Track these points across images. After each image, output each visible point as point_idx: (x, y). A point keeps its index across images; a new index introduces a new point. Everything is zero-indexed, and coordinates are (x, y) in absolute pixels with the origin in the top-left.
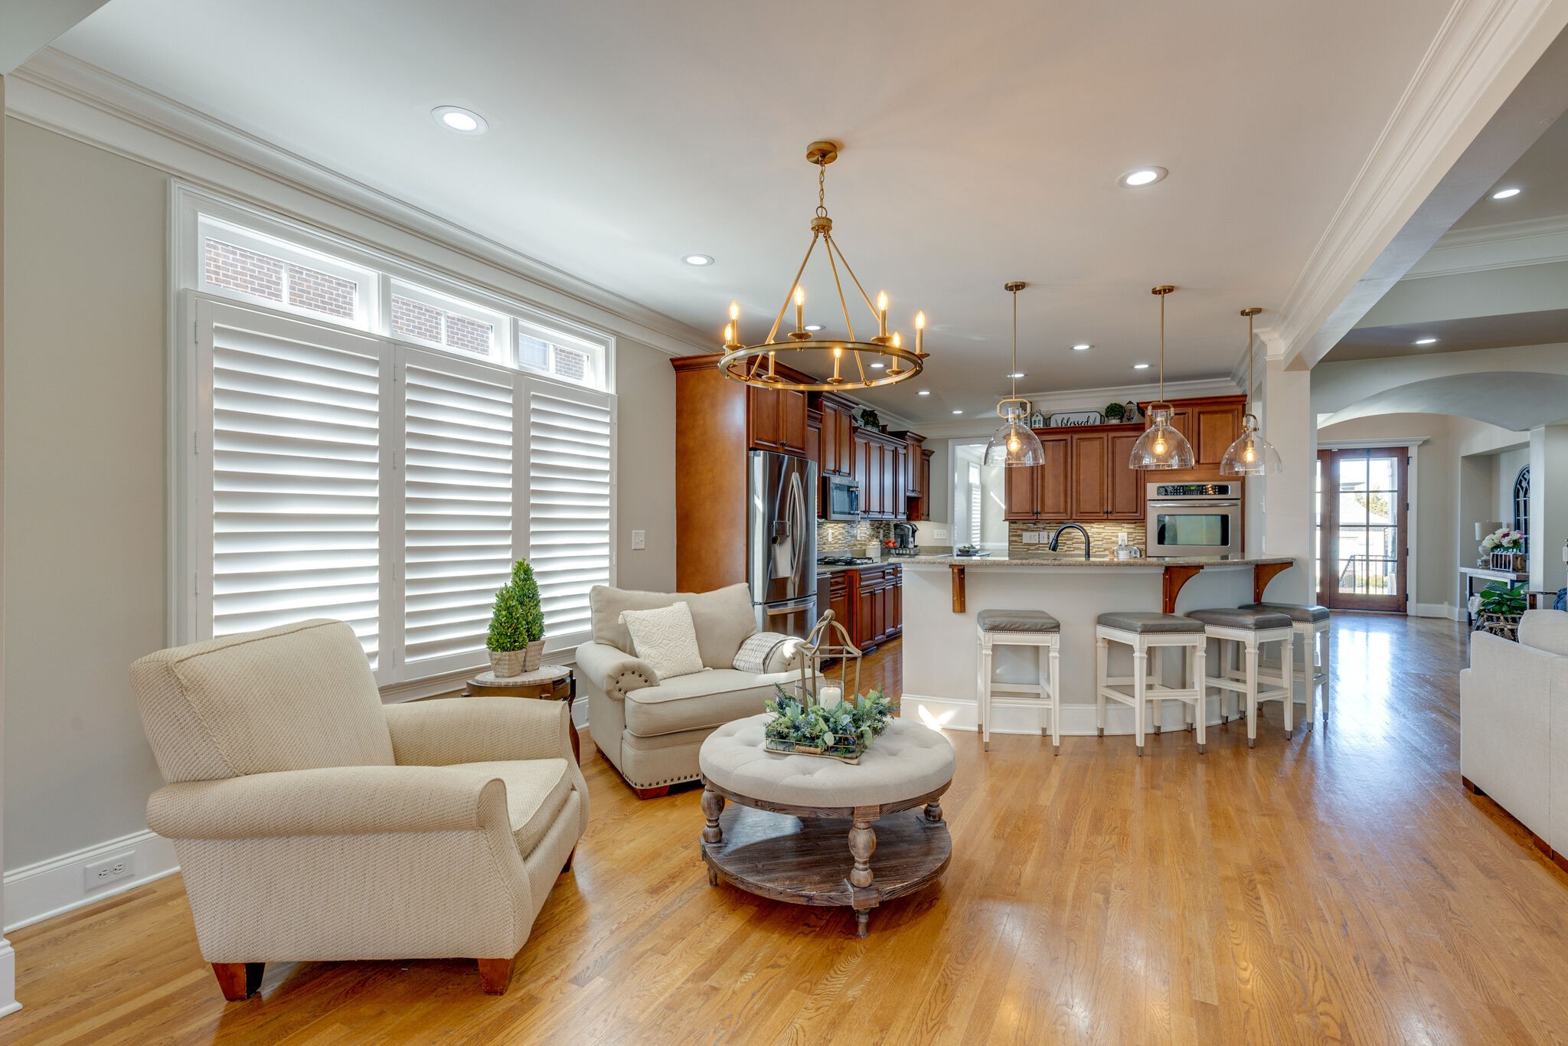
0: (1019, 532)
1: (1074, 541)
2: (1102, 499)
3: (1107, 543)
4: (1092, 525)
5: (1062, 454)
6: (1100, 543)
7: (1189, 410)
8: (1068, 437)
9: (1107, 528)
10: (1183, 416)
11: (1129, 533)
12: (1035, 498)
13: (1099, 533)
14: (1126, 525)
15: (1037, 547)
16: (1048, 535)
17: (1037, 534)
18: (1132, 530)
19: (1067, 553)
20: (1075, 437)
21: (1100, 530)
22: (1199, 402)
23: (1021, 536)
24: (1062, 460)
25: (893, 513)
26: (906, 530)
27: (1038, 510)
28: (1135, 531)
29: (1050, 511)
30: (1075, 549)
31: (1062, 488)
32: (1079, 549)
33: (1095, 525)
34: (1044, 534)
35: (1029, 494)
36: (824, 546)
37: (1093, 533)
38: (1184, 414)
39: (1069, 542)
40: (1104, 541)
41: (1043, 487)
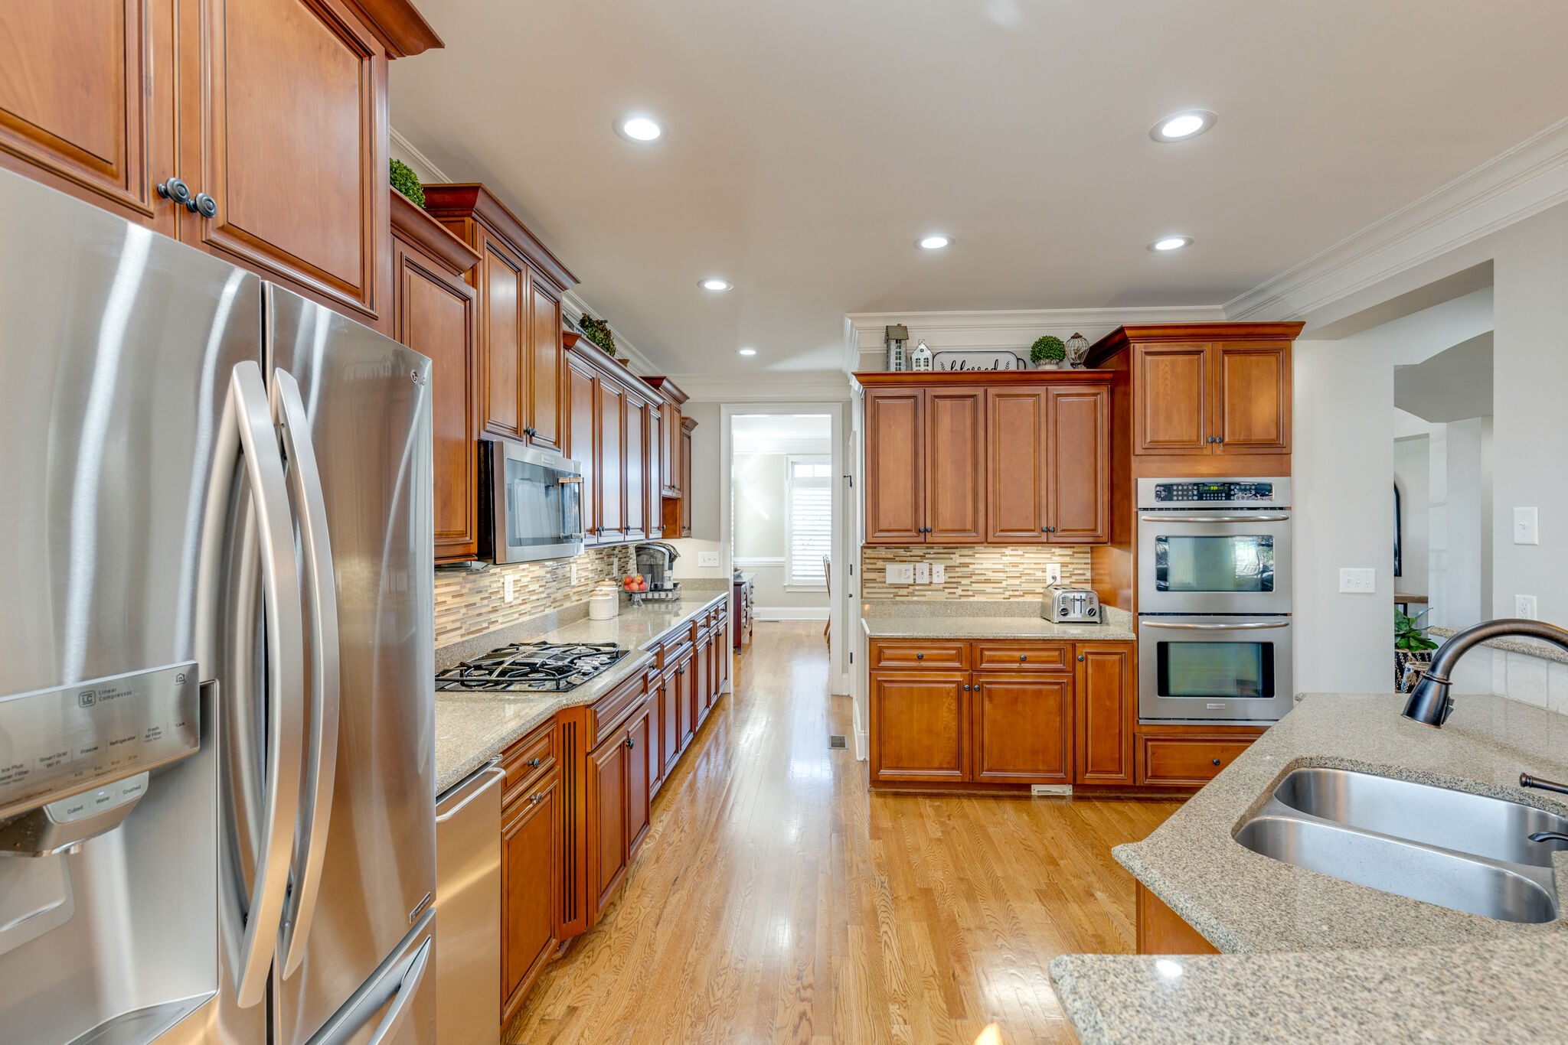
0: (880, 564)
1: (974, 578)
2: (1037, 507)
3: (1028, 581)
4: (1003, 550)
5: (969, 422)
6: (1017, 581)
7: (1207, 346)
8: (979, 391)
9: (1027, 555)
10: (1196, 357)
11: (1064, 565)
12: (921, 504)
13: (1015, 565)
14: (1058, 551)
15: (911, 589)
16: (931, 570)
17: (911, 566)
18: (1067, 559)
19: (963, 600)
20: (992, 391)
21: (1016, 560)
22: (1224, 331)
23: (882, 570)
24: (968, 434)
25: (642, 529)
26: (659, 556)
27: (929, 526)
28: (1071, 561)
29: (949, 527)
30: (976, 592)
31: (969, 485)
32: (983, 592)
33: (1008, 551)
34: (923, 567)
35: (909, 497)
36: (493, 617)
37: (1005, 565)
38: (1198, 353)
39: (964, 581)
40: (1024, 578)
41: (934, 481)
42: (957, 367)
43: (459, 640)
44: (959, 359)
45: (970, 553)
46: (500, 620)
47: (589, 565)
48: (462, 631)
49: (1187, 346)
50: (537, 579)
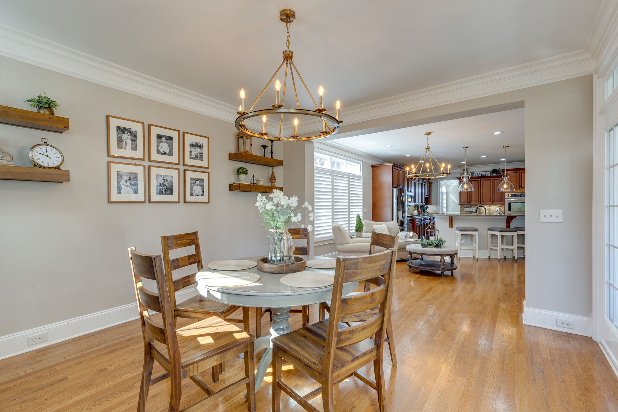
0: (463, 208)
1: (482, 211)
2: (490, 198)
5: (477, 184)
6: (490, 211)
7: (519, 172)
8: (479, 179)
11: (500, 208)
12: (469, 198)
13: (490, 208)
14: (499, 206)
15: (469, 212)
17: (469, 208)
18: (500, 207)
20: (482, 179)
21: (490, 207)
22: (521, 169)
23: (464, 209)
24: (477, 186)
25: (421, 203)
26: (425, 207)
27: (470, 201)
29: (473, 202)
30: (482, 213)
31: (477, 195)
33: (488, 206)
34: (472, 208)
35: (467, 197)
37: (488, 208)
38: (517, 173)
39: (479, 211)
40: (491, 211)
41: (471, 194)
44: (479, 173)
49: (515, 172)
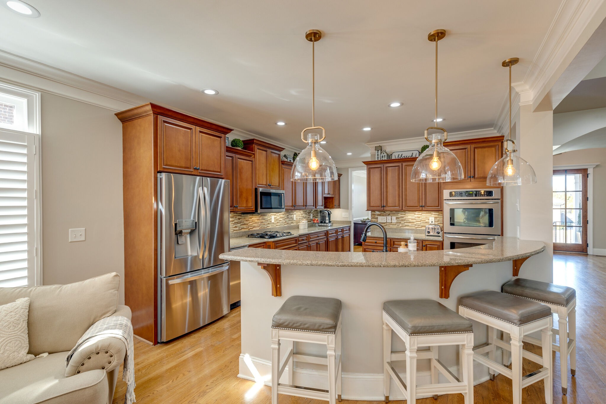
0: (376, 216)
1: (405, 221)
2: (419, 199)
3: (423, 223)
4: (415, 213)
5: (397, 174)
6: (419, 223)
7: (468, 146)
8: (400, 164)
9: (423, 214)
10: (465, 150)
11: (435, 218)
12: (383, 198)
13: (419, 217)
14: (434, 213)
15: (385, 224)
16: (391, 218)
17: (385, 217)
18: (437, 216)
19: (402, 228)
20: (404, 164)
21: (420, 216)
22: (474, 141)
23: (377, 218)
24: (397, 177)
25: (314, 206)
26: (325, 213)
27: (385, 205)
28: (438, 216)
29: (391, 205)
30: (406, 226)
31: (397, 193)
32: (408, 226)
33: (416, 213)
34: (389, 217)
35: (379, 197)
36: (268, 225)
37: (415, 217)
38: (465, 149)
39: (402, 222)
40: (422, 222)
41: (387, 192)
42: (400, 156)
43: (259, 229)
44: (400, 154)
45: (404, 213)
46: (270, 226)
47: (301, 215)
48: (260, 227)
49: (461, 147)
50: (282, 218)
